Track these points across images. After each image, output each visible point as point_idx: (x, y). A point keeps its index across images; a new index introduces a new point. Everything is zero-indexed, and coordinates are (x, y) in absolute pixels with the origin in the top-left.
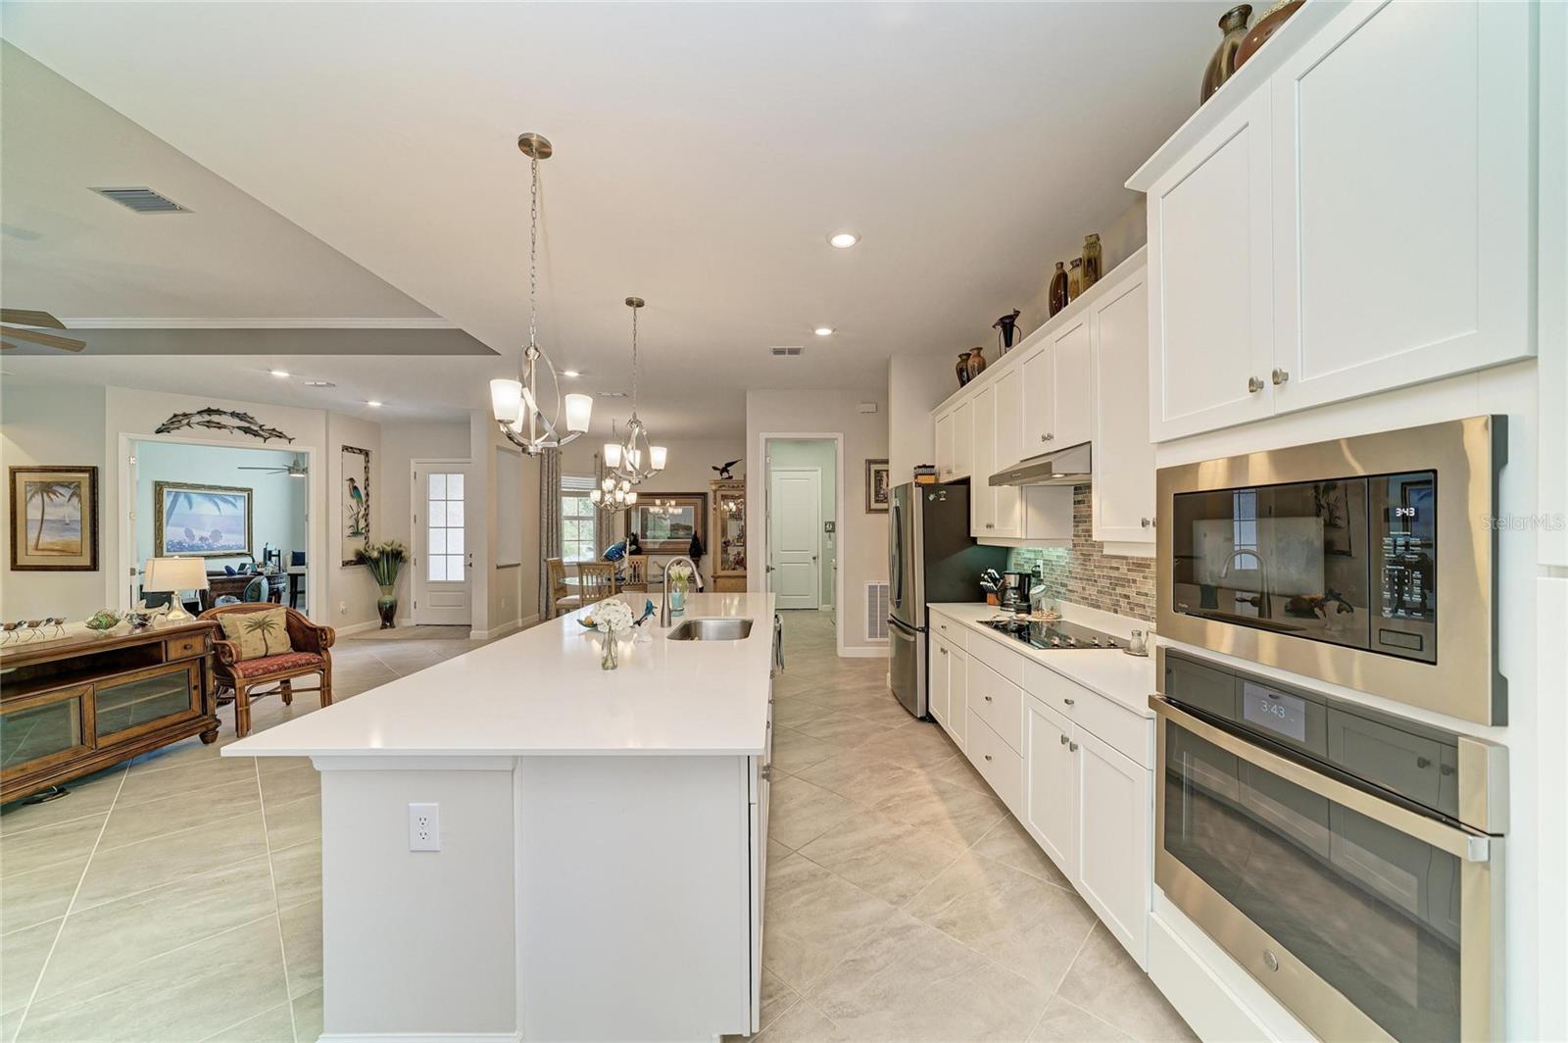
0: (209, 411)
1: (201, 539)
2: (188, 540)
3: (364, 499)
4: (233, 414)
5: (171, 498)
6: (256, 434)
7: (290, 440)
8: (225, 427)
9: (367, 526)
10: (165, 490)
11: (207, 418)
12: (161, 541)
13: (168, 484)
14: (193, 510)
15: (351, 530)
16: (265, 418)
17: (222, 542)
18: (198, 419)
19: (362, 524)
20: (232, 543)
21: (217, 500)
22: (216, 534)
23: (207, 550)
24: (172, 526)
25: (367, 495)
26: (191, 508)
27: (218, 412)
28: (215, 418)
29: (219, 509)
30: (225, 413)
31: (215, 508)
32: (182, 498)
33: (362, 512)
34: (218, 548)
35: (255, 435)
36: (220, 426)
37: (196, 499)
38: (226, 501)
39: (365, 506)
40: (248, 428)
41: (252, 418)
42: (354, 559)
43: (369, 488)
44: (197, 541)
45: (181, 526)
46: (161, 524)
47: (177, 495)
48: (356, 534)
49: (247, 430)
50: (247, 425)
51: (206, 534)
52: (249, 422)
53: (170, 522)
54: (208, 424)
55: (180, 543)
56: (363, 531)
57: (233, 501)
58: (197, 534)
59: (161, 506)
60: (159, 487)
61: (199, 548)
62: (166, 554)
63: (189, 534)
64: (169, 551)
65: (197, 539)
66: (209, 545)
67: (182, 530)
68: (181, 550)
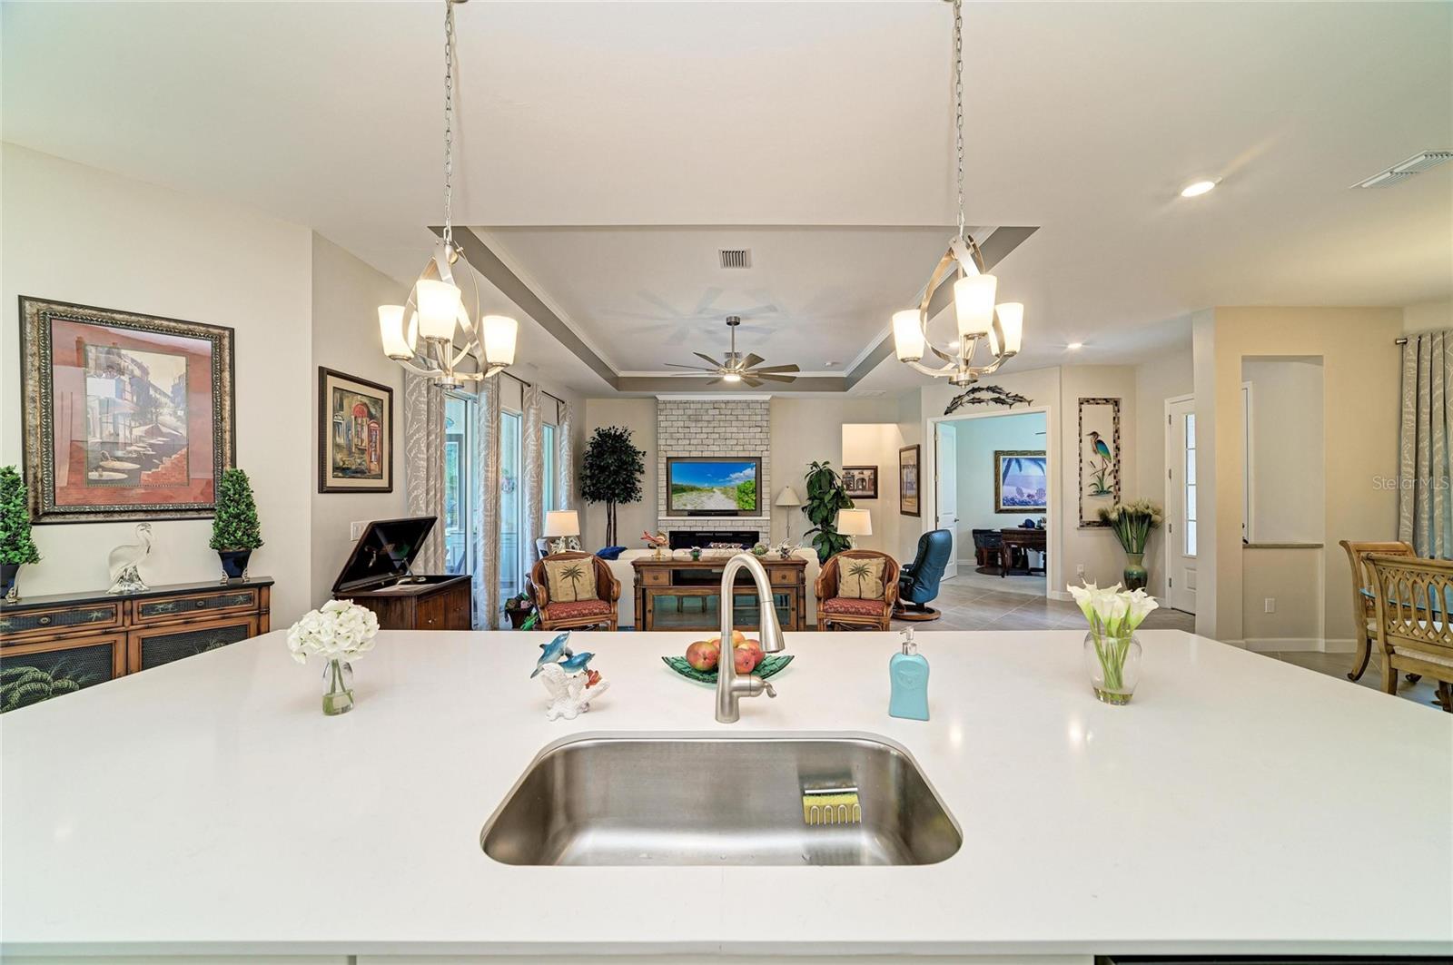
0: (974, 390)
1: (1029, 496)
2: (1019, 497)
3: (1112, 453)
4: (989, 389)
5: (1006, 463)
6: (1002, 402)
7: (1029, 402)
8: (983, 401)
9: (1117, 483)
10: (1002, 457)
11: (972, 396)
12: (999, 497)
13: (1003, 453)
14: (1023, 472)
15: (1093, 488)
16: (1011, 388)
18: (967, 398)
19: (1109, 481)
21: (1039, 462)
22: (1041, 493)
23: (1033, 505)
24: (1008, 485)
25: (1118, 448)
26: (1021, 470)
27: (979, 389)
28: (977, 395)
29: (1043, 470)
30: (983, 389)
31: (1040, 470)
32: (1014, 464)
33: (1111, 467)
35: (1003, 404)
36: (980, 401)
37: (1023, 462)
39: (1113, 461)
40: (999, 398)
41: (1000, 389)
42: (1098, 519)
43: (1119, 441)
44: (1025, 498)
45: (1013, 484)
46: (999, 483)
47: (1010, 461)
48: (1101, 492)
49: (997, 401)
50: (996, 395)
51: (1033, 492)
52: (1000, 393)
53: (1006, 481)
54: (973, 401)
55: (1012, 499)
56: (1112, 489)
58: (1026, 491)
59: (999, 470)
60: (997, 454)
61: (1027, 503)
62: (1002, 507)
63: (1020, 492)
64: (1004, 505)
65: (1026, 495)
66: (1035, 501)
67: (1015, 488)
68: (1014, 505)
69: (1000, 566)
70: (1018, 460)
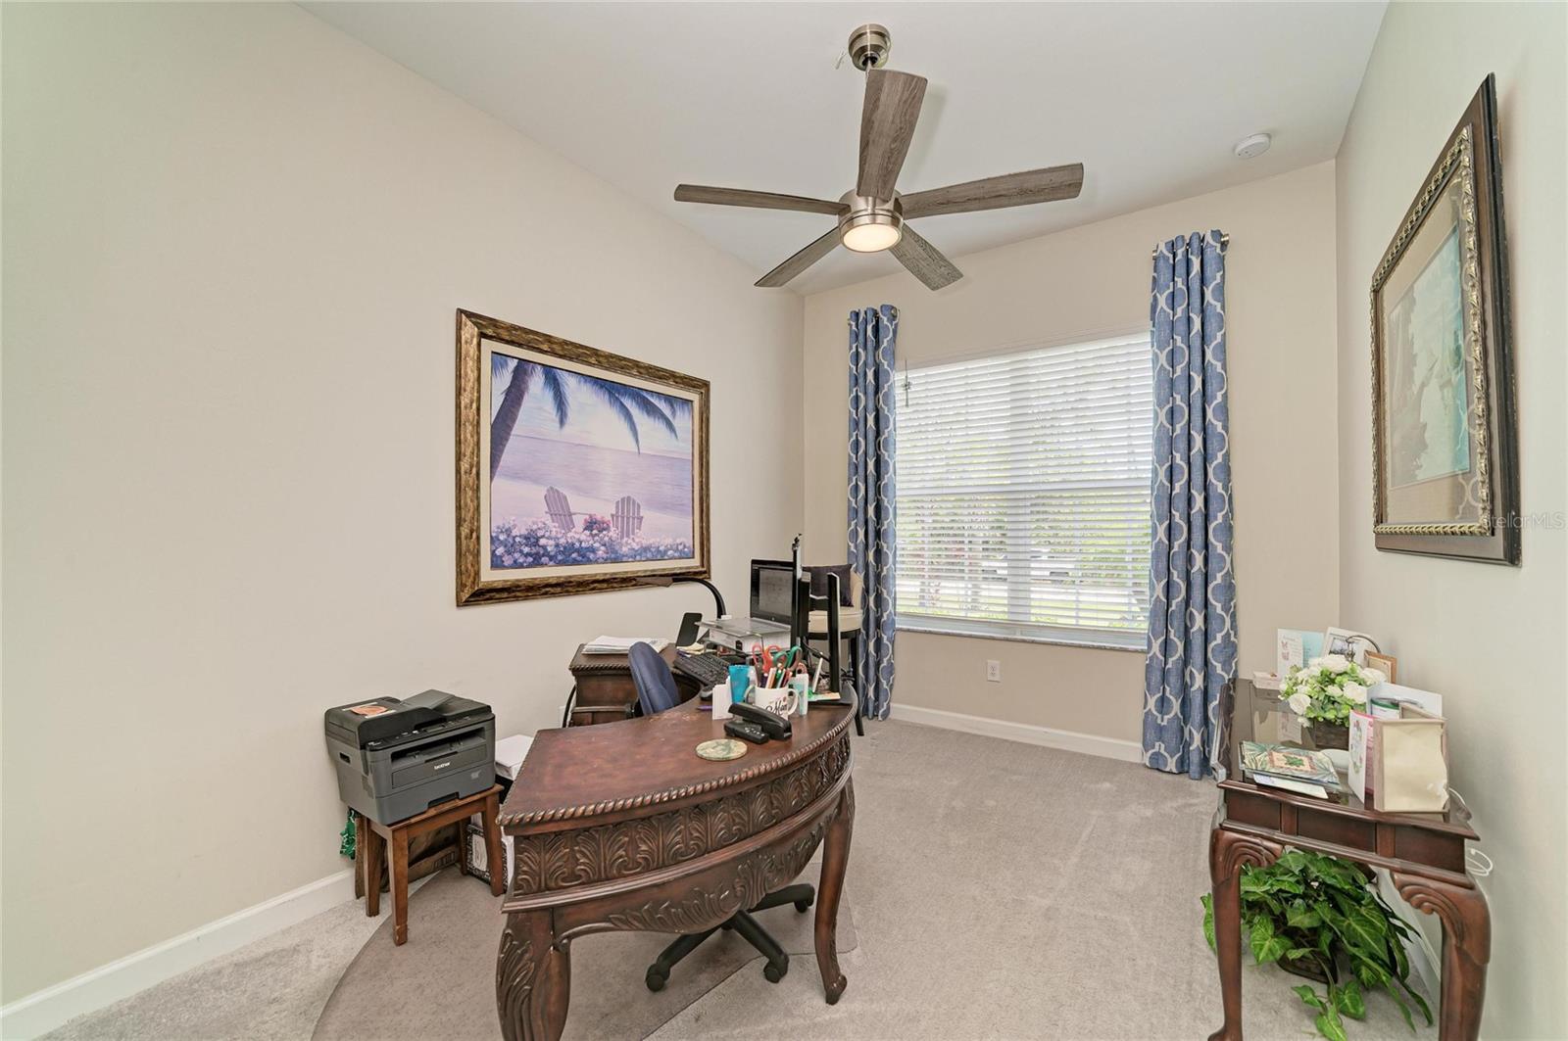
1: (591, 524)
2: (554, 528)
5: (506, 379)
10: (487, 350)
12: (475, 531)
13: (496, 329)
14: (567, 428)
17: (643, 537)
20: (664, 541)
21: (628, 403)
22: (628, 512)
23: (605, 561)
24: (516, 476)
26: (562, 422)
29: (635, 432)
31: (624, 428)
32: (536, 383)
34: (634, 556)
38: (650, 409)
44: (578, 535)
45: (536, 481)
46: (474, 472)
47: (522, 370)
51: (604, 511)
53: (506, 458)
55: (532, 539)
57: (666, 410)
58: (582, 507)
59: (475, 402)
60: (467, 331)
61: (584, 556)
62: (489, 576)
63: (557, 505)
64: (497, 563)
65: (579, 522)
66: (610, 546)
67: (541, 492)
68: (537, 562)
69: (480, 877)
70: (550, 374)
